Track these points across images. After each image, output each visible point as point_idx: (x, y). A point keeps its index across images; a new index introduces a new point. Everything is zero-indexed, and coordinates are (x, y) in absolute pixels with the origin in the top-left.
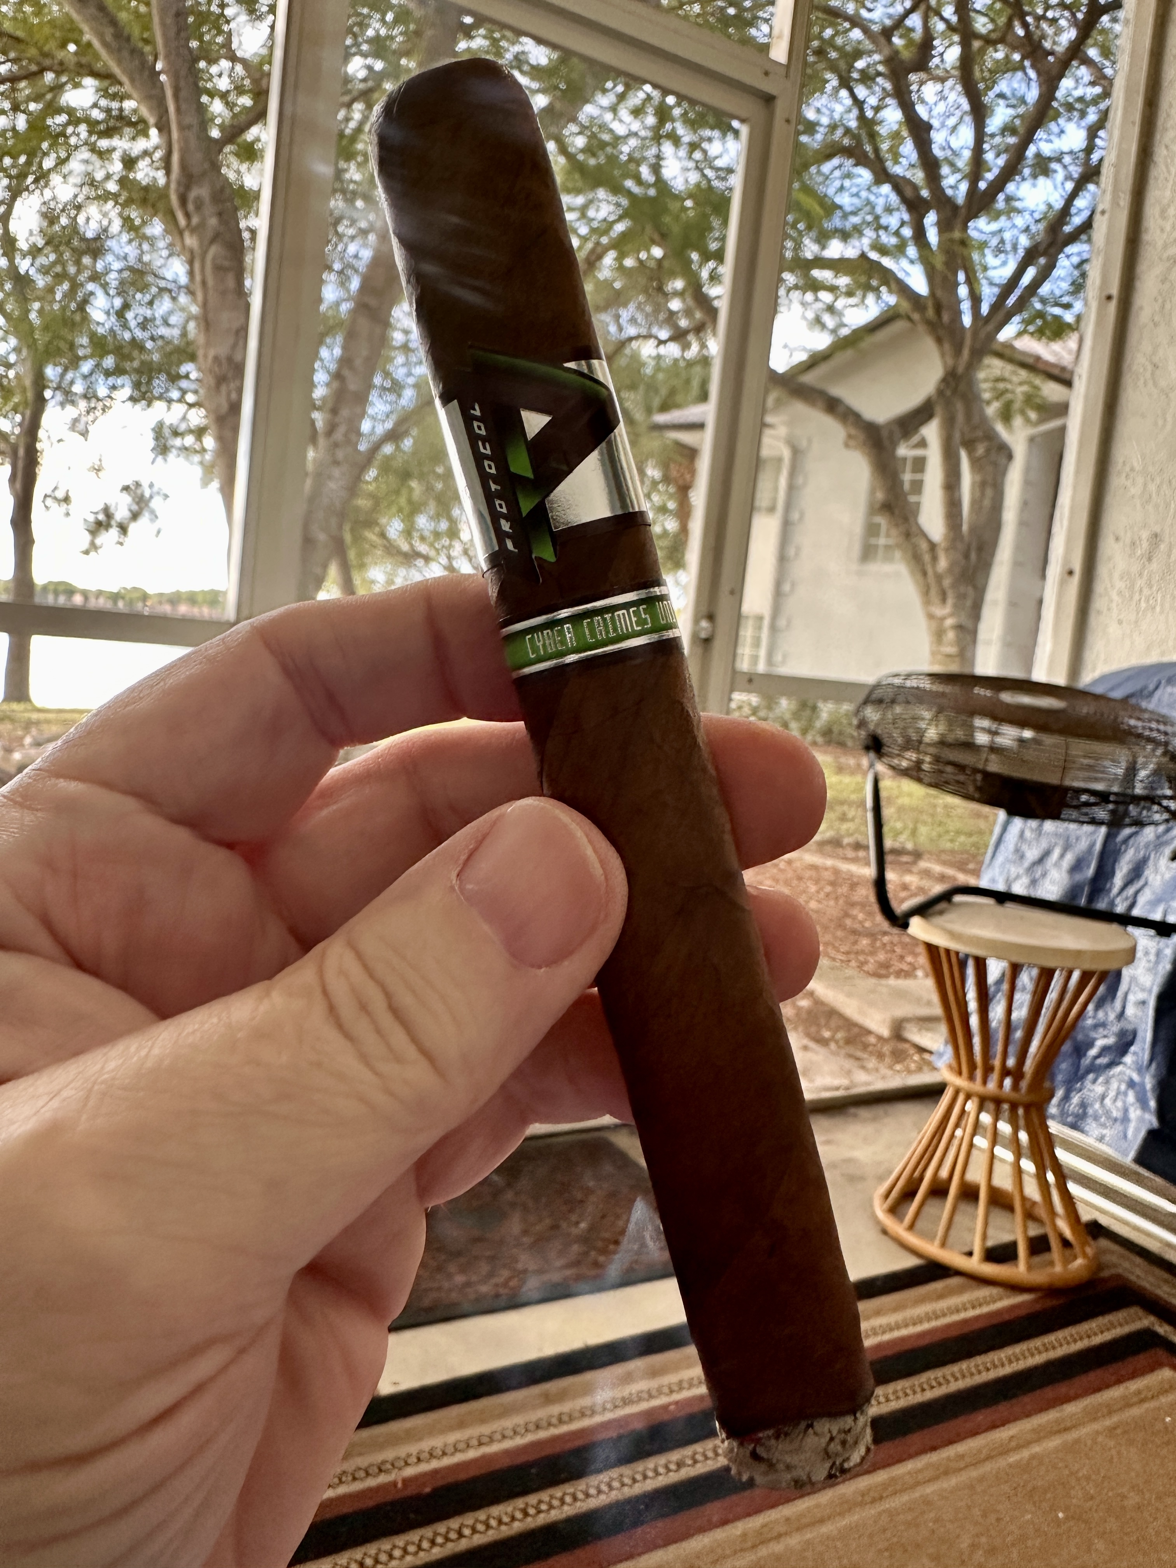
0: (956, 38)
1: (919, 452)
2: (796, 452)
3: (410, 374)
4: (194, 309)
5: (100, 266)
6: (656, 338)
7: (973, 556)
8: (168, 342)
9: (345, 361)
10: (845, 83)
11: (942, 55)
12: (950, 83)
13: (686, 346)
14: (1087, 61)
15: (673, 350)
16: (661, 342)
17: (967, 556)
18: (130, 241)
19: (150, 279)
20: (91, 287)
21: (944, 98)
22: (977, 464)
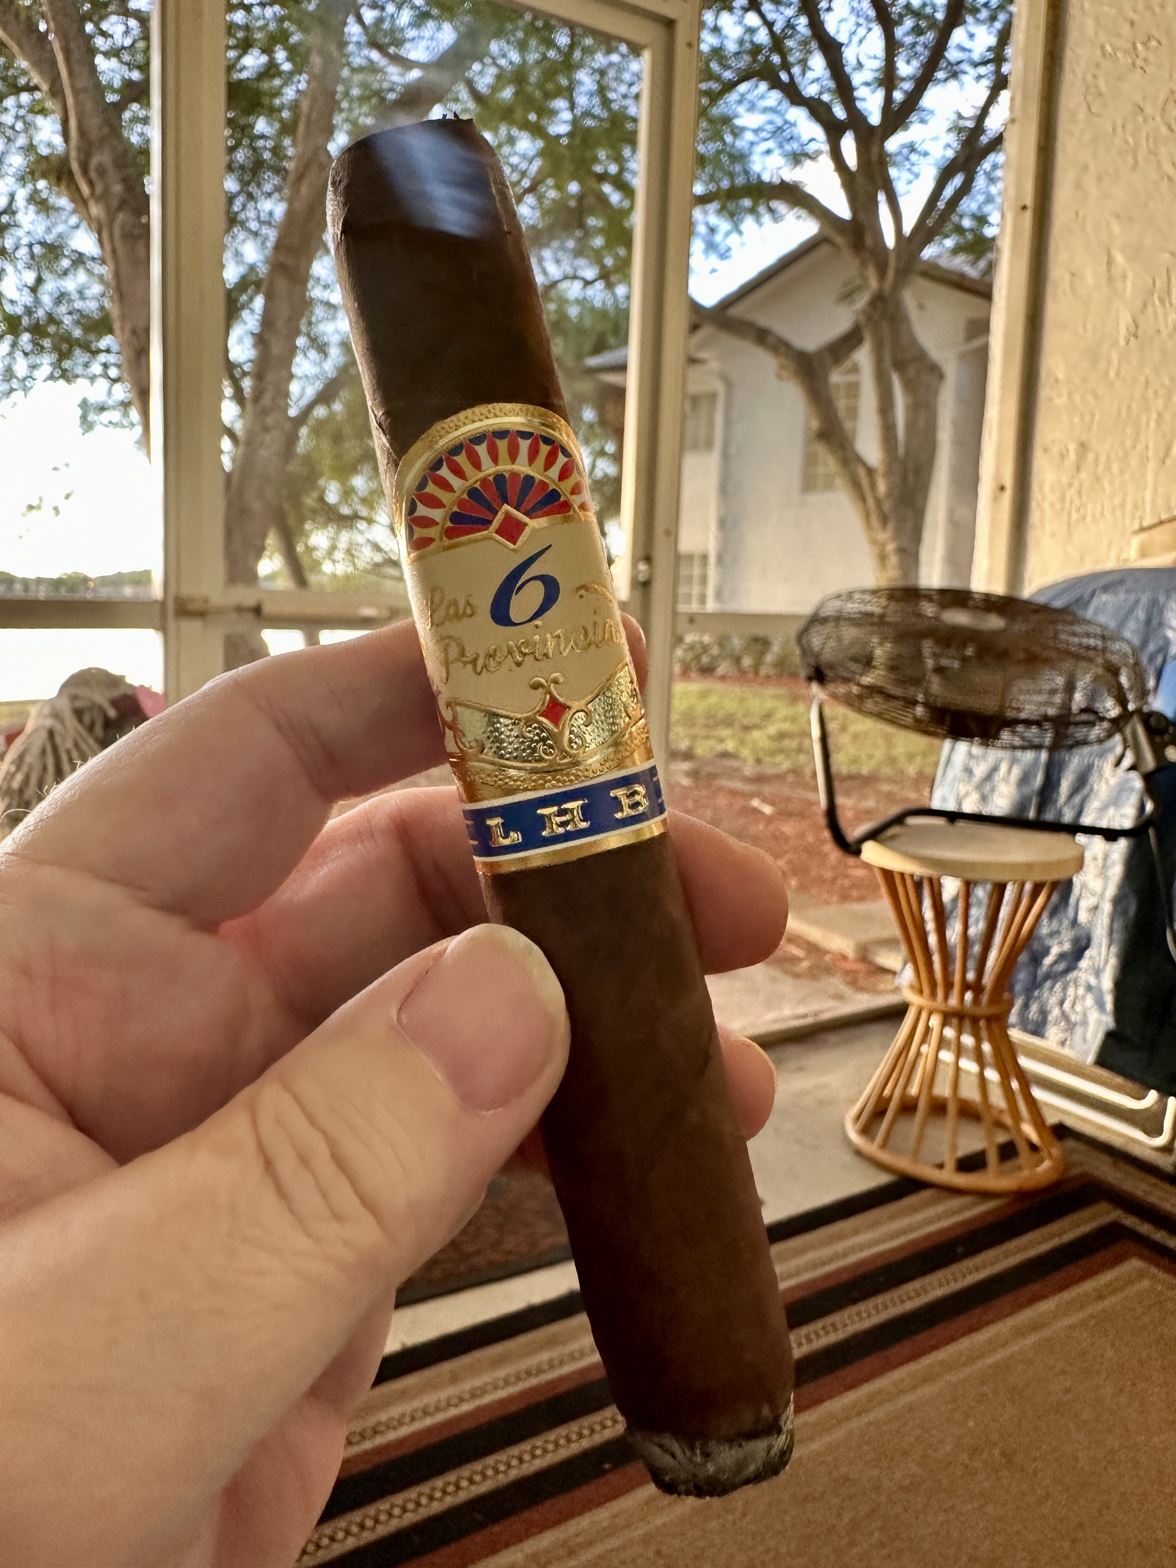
1: (851, 378)
2: (729, 385)
7: (911, 478)
8: (86, 316)
9: (267, 321)
15: (600, 289)
17: (904, 478)
22: (909, 386)
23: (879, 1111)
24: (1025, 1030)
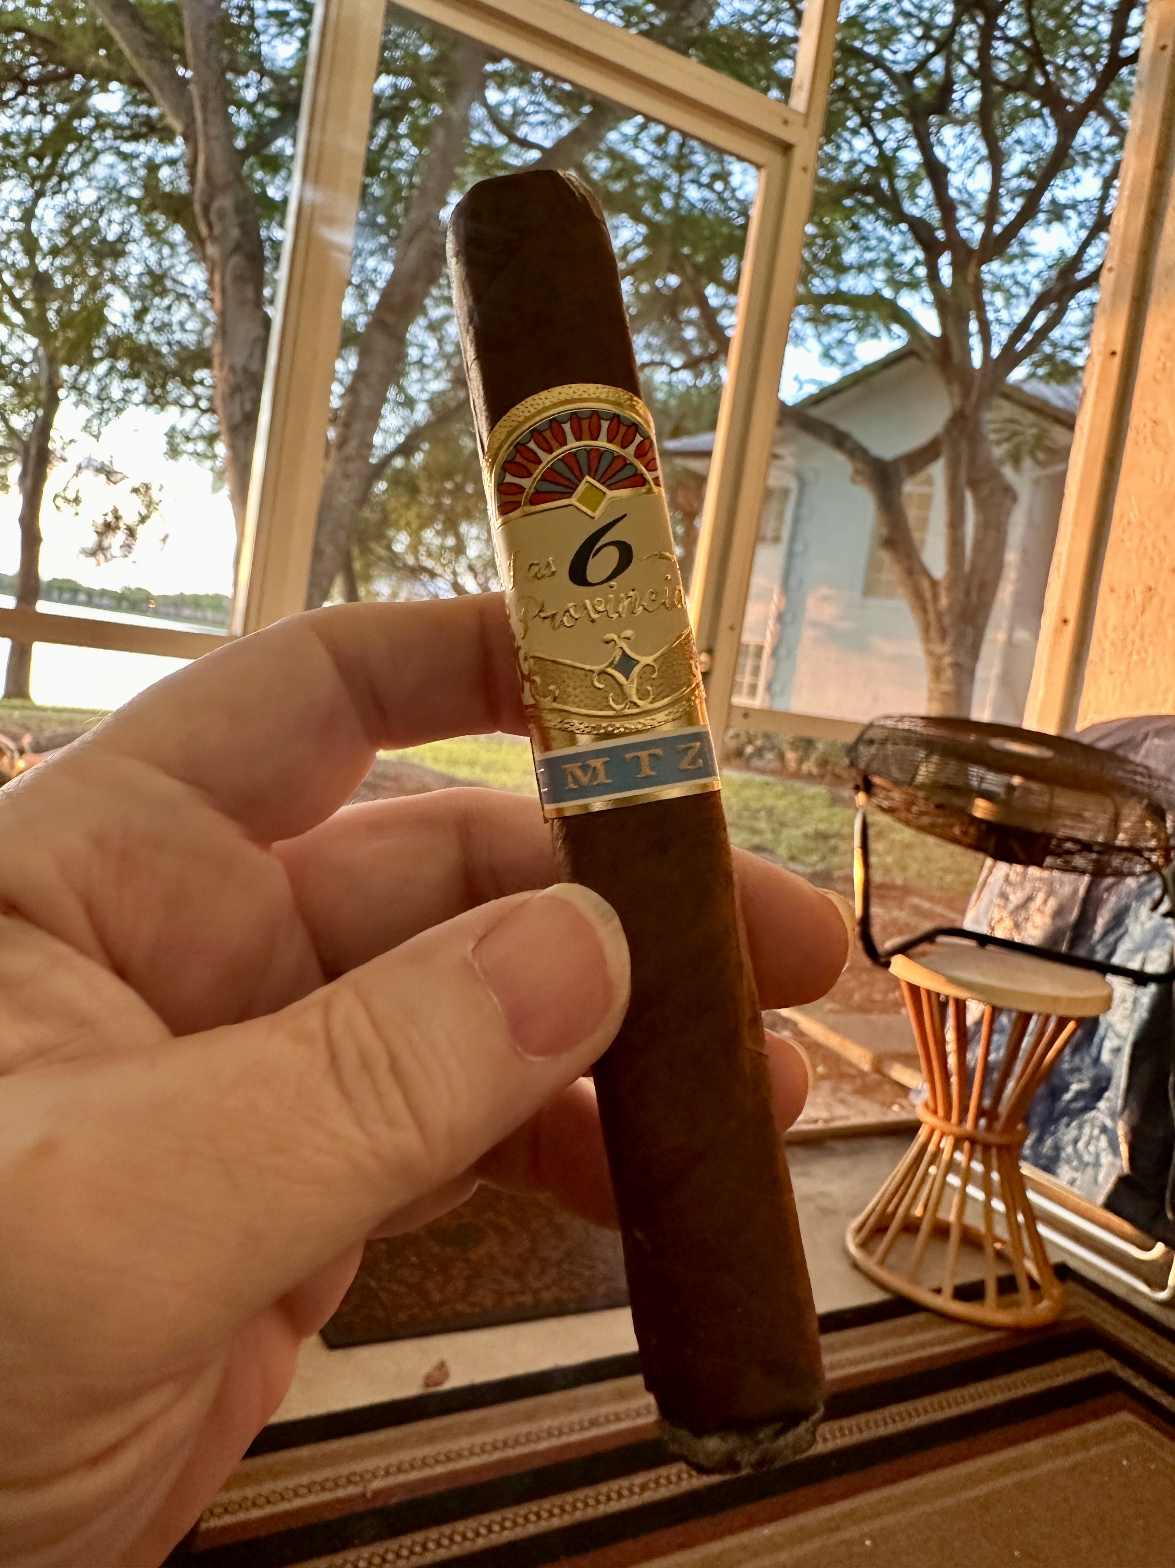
0: (977, 83)
1: (924, 490)
2: (802, 484)
3: (423, 390)
4: (211, 316)
5: (119, 270)
6: (669, 365)
7: (974, 595)
8: (184, 348)
9: (359, 375)
10: (867, 123)
11: (962, 99)
12: (969, 127)
13: (698, 375)
14: (1105, 113)
15: (686, 377)
16: (673, 370)
17: (968, 593)
18: (152, 245)
19: (169, 284)
20: (109, 288)
21: (963, 141)
22: (981, 505)
23: (879, 1228)
24: (1036, 1165)
